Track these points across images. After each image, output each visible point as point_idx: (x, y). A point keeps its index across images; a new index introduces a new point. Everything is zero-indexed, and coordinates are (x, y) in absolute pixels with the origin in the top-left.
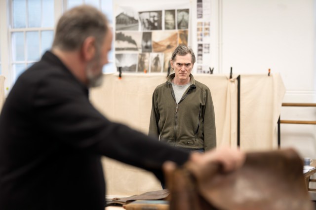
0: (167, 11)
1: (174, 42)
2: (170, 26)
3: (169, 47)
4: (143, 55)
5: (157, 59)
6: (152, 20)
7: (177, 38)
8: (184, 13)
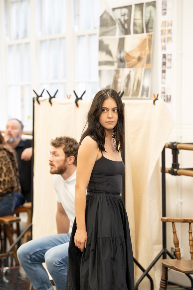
0: (136, 5)
1: (143, 52)
2: (139, 29)
3: (139, 59)
4: (117, 72)
5: (129, 77)
6: (122, 19)
7: (146, 46)
8: (151, 8)
